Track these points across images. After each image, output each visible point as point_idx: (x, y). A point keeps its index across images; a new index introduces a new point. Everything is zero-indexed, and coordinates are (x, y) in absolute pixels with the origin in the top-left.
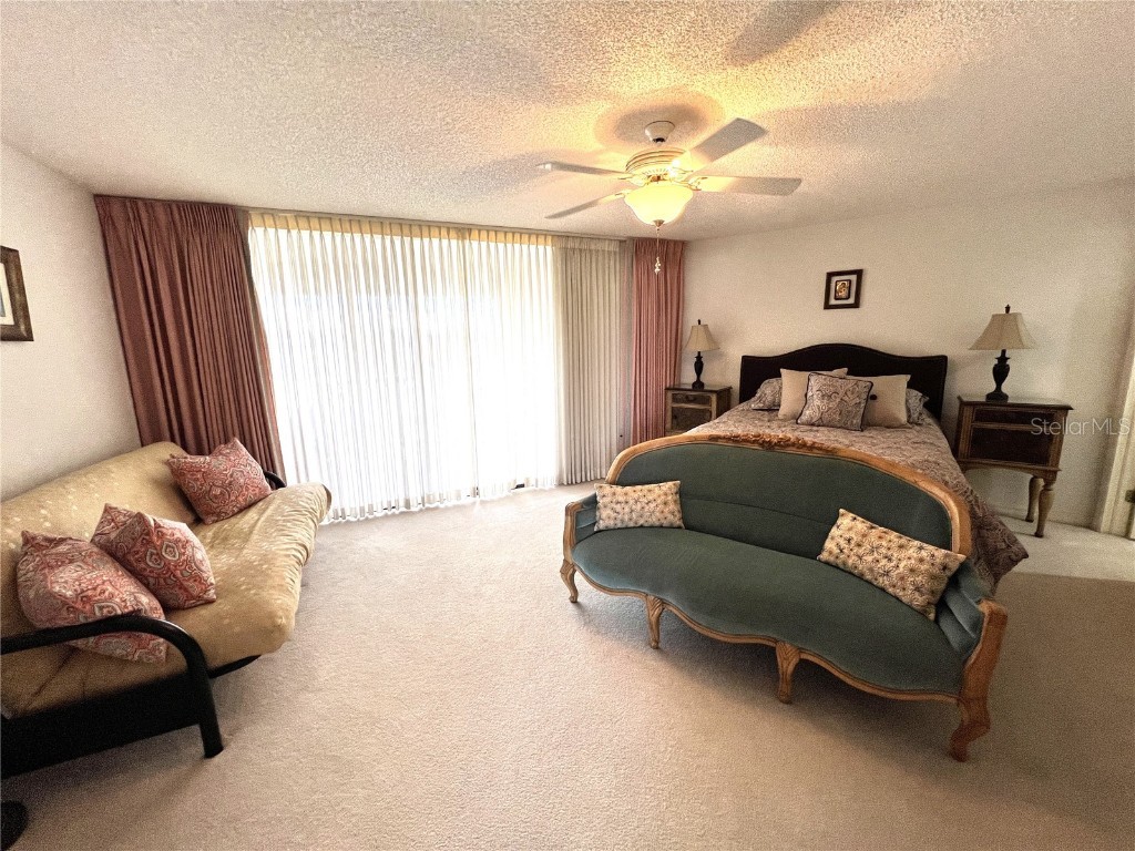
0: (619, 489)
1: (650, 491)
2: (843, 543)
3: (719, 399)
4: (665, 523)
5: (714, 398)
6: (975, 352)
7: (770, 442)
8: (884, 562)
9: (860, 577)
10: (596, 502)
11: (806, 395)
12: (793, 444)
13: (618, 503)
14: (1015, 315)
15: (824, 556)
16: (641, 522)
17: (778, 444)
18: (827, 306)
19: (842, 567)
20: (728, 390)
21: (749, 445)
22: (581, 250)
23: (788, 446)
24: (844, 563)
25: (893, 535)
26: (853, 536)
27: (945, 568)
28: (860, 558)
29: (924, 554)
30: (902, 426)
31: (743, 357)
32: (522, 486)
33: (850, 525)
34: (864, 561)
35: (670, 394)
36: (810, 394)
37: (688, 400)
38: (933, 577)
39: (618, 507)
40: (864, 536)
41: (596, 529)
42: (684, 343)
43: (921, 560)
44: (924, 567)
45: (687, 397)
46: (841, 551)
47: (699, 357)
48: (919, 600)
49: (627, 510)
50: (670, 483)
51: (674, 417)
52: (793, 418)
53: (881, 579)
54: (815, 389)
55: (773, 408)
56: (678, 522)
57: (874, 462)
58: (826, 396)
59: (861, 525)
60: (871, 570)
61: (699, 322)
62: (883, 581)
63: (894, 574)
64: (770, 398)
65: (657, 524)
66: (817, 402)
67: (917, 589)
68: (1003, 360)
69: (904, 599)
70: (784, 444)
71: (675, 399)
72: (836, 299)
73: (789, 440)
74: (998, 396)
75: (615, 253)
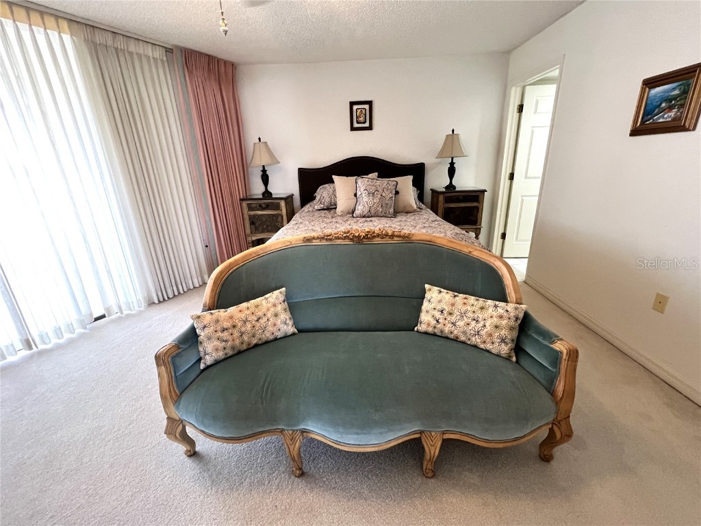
0: (221, 314)
1: (257, 306)
2: (438, 315)
3: (286, 204)
4: (279, 335)
5: (283, 204)
6: (439, 160)
7: (359, 236)
8: (473, 323)
9: (456, 340)
10: (197, 336)
11: (355, 195)
12: (378, 235)
13: (224, 330)
14: (457, 135)
15: (422, 327)
16: (255, 341)
17: (366, 237)
18: (353, 129)
19: (439, 334)
20: (291, 196)
21: (339, 242)
22: (116, 49)
23: (374, 237)
24: (442, 331)
25: (472, 299)
26: (445, 307)
27: (517, 319)
28: (454, 324)
29: (500, 311)
30: (415, 211)
31: (299, 169)
32: (103, 317)
33: (439, 298)
34: (458, 327)
35: (244, 204)
36: (358, 194)
37: (261, 208)
38: (511, 329)
39: (225, 335)
40: (453, 305)
41: (202, 366)
42: (249, 161)
43: (501, 317)
44: (504, 322)
45: (260, 206)
46: (438, 321)
47: (264, 171)
48: (505, 349)
49: (236, 334)
50: (276, 293)
51: (252, 223)
52: (349, 213)
53: (473, 339)
54: (362, 190)
55: (331, 208)
56: (291, 329)
57: (439, 241)
58: (372, 194)
59: (447, 296)
60: (465, 333)
61: (259, 139)
62: (476, 340)
63: (483, 333)
64: (328, 200)
65: (272, 338)
66: (366, 199)
67: (503, 341)
68: (452, 164)
69: (493, 351)
70: (370, 236)
71: (250, 208)
72: (358, 123)
73: (374, 232)
74: (451, 187)
75: (162, 60)
